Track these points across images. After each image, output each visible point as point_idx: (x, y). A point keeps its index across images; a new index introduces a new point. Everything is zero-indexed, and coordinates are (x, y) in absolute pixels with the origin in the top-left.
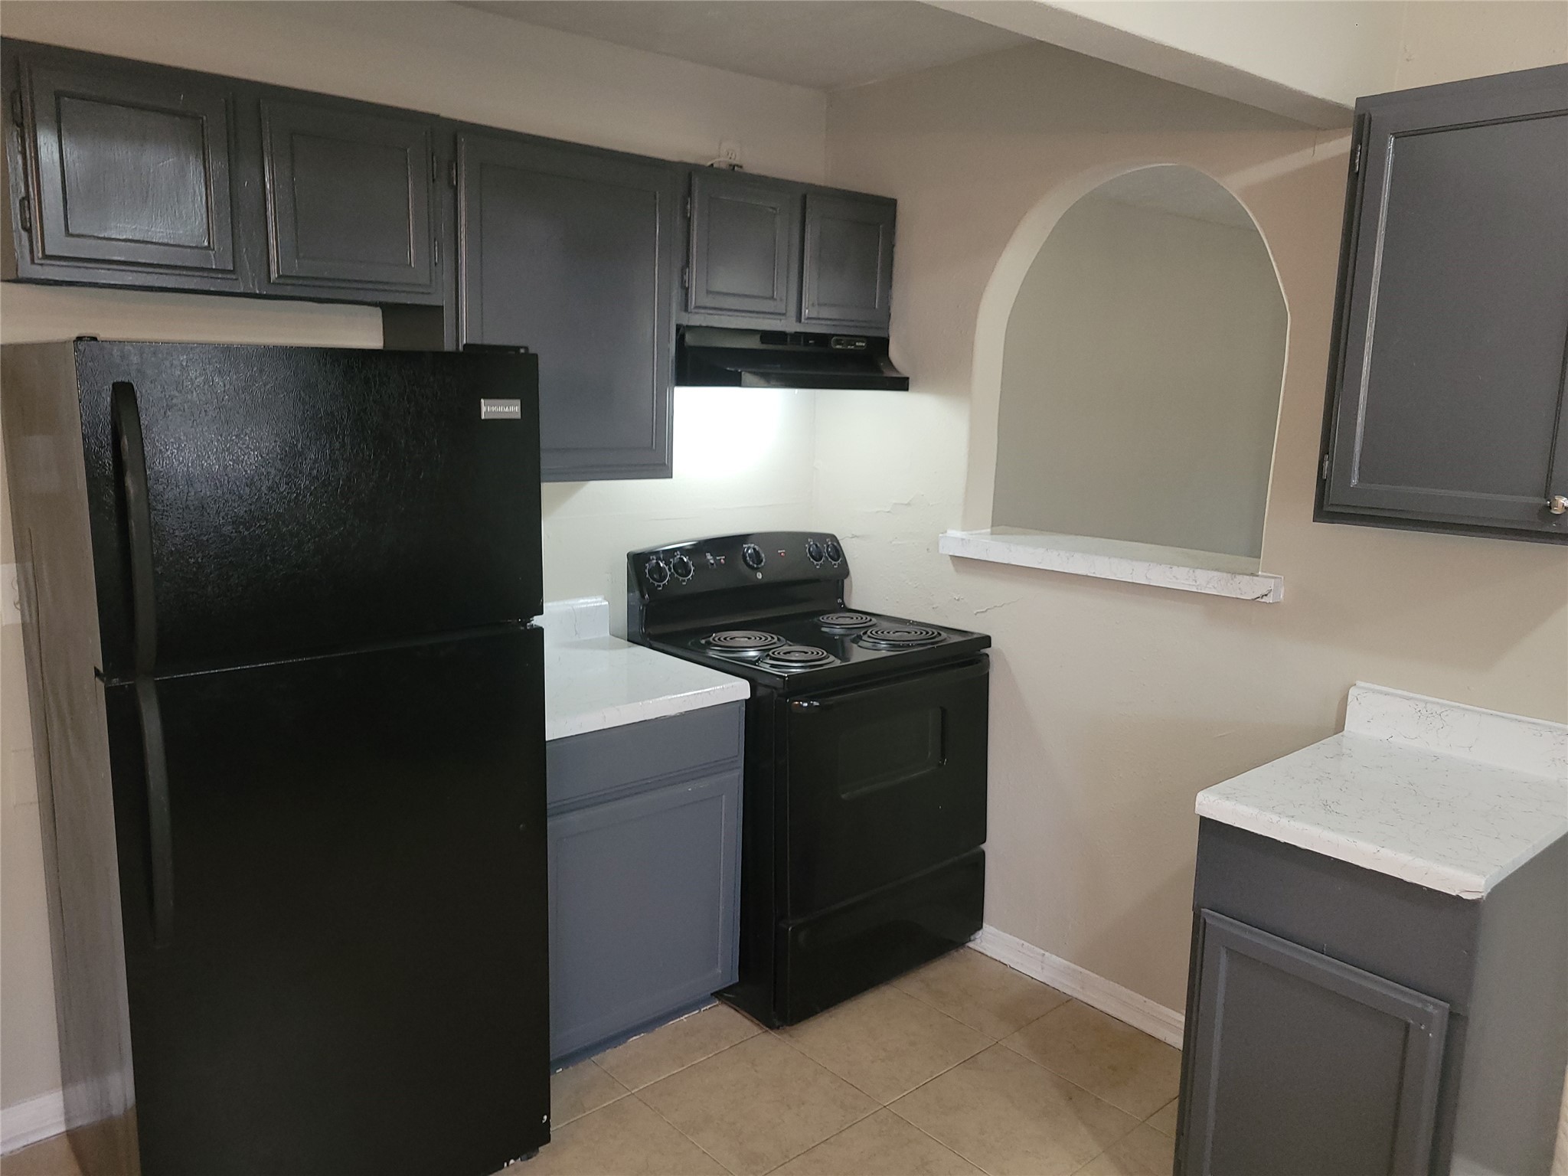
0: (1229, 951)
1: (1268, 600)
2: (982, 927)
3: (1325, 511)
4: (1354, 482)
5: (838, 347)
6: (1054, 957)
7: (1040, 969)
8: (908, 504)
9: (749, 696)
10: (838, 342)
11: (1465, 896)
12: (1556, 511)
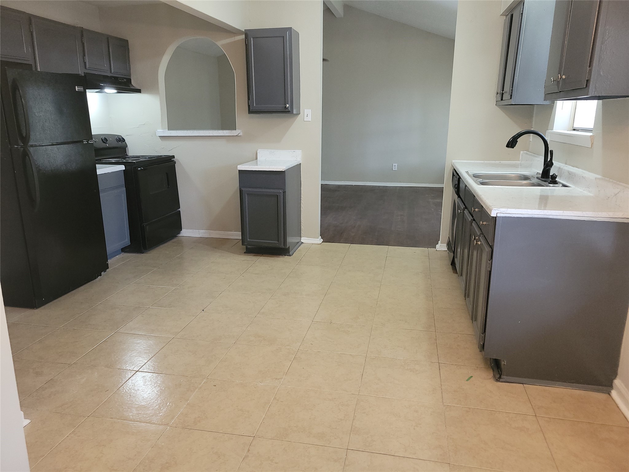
0: (248, 194)
1: (239, 135)
2: (182, 230)
3: (250, 112)
4: (255, 105)
5: (120, 80)
6: (201, 230)
7: (199, 235)
8: (144, 124)
9: (125, 169)
10: (120, 79)
11: (283, 170)
12: (287, 107)
